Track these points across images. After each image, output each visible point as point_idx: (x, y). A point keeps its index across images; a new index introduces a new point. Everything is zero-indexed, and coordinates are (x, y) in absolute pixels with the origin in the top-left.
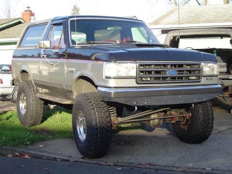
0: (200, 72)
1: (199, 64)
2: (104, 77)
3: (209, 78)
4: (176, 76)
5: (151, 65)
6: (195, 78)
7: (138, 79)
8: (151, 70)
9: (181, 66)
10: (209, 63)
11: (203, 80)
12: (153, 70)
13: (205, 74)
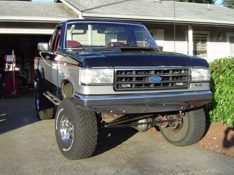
1: (187, 70)
2: (80, 84)
3: (198, 84)
4: (161, 82)
5: (132, 71)
6: (182, 84)
7: (117, 86)
8: (133, 76)
9: (167, 71)
10: (199, 68)
11: (192, 87)
12: (134, 76)
13: (193, 80)
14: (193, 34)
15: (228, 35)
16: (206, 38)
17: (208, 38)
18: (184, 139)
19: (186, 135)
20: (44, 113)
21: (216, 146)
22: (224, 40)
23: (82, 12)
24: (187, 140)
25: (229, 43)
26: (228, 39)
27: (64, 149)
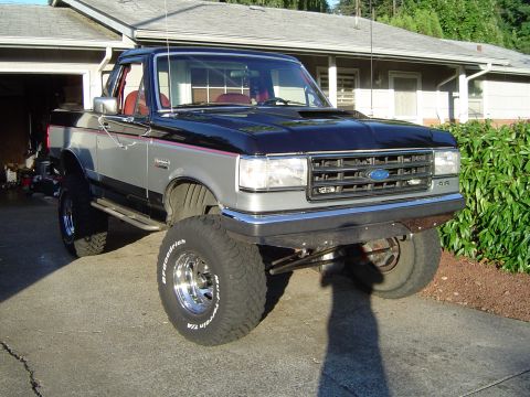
0: (427, 170)
1: (428, 154)
2: (237, 189)
3: (444, 180)
4: (386, 180)
5: (336, 160)
6: (418, 182)
7: (312, 191)
8: (337, 170)
9: (393, 157)
11: (433, 186)
12: (340, 170)
13: (438, 172)
14: (338, 74)
15: (392, 76)
16: (352, 80)
17: (357, 82)
18: (403, 285)
19: (409, 278)
20: (86, 244)
21: (456, 294)
22: (385, 86)
23: (133, 28)
24: (409, 286)
25: (392, 90)
26: (391, 82)
27: (189, 325)
